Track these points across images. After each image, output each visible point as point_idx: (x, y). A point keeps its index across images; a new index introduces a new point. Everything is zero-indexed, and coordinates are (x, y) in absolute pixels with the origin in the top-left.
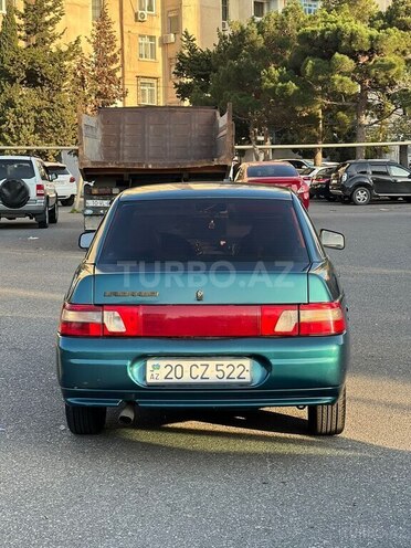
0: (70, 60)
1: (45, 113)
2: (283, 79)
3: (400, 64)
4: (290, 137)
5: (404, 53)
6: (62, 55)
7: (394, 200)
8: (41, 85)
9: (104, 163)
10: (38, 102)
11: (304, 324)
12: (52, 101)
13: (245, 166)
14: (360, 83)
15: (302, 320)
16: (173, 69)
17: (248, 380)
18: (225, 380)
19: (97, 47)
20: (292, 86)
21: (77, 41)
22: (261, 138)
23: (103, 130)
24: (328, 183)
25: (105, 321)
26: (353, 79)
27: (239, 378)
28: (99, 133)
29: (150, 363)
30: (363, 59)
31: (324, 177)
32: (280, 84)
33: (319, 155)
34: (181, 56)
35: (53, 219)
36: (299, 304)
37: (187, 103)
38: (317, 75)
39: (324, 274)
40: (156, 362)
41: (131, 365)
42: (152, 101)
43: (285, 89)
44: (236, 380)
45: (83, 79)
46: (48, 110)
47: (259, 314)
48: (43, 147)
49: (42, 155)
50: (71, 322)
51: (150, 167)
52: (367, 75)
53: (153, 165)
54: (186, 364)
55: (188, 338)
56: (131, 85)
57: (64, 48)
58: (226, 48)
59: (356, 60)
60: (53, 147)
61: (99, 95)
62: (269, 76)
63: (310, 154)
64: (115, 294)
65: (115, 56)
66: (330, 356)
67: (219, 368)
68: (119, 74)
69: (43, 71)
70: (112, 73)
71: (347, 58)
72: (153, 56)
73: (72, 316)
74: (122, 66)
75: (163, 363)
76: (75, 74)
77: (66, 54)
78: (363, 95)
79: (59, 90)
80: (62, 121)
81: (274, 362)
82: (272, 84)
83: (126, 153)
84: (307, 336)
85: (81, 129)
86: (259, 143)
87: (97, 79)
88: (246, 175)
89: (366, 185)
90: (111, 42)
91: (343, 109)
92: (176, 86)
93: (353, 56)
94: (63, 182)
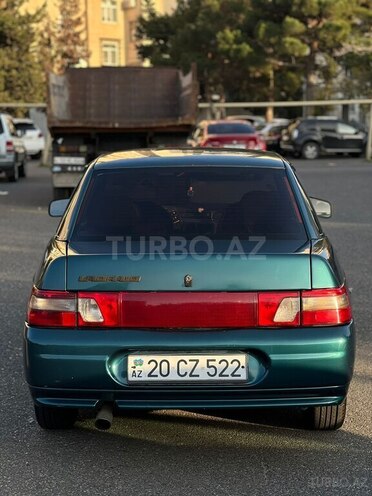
0: (38, 21)
1: (14, 72)
2: (237, 41)
3: (346, 28)
4: (242, 96)
5: (350, 18)
6: (29, 19)
7: (340, 156)
8: (11, 46)
9: (71, 122)
10: (7, 62)
11: (307, 313)
12: (20, 61)
13: (204, 124)
14: (310, 45)
15: (304, 309)
16: (134, 32)
17: (244, 377)
18: (217, 378)
19: (63, 10)
20: (246, 48)
21: (44, 6)
22: (216, 97)
23: (69, 89)
24: (280, 140)
25: (80, 311)
26: (303, 41)
27: (233, 375)
28: (66, 92)
29: (132, 359)
30: (312, 24)
31: (275, 134)
32: (235, 46)
33: (270, 113)
34: (141, 20)
35: (22, 173)
36: (301, 291)
37: (147, 63)
38: (269, 37)
39: (325, 253)
40: (138, 358)
41: (110, 362)
42: (114, 61)
43: (238, 51)
44: (230, 378)
45: (49, 40)
46: (17, 69)
47: (256, 301)
48: (13, 105)
49: (11, 111)
50: (41, 311)
51: (117, 125)
52: (316, 37)
53: (120, 123)
54: (173, 359)
55: (176, 330)
56: (94, 47)
57: (32, 12)
58: (183, 12)
59: (306, 23)
60: (21, 105)
61: (65, 55)
62: (224, 39)
63: (261, 112)
64: (92, 279)
65: (79, 19)
66: (336, 351)
67: (211, 363)
68: (83, 36)
69: (12, 33)
70: (77, 35)
71: (297, 22)
72: (115, 19)
73: (41, 304)
74: (86, 28)
75: (146, 358)
76: (42, 35)
77: (34, 17)
78: (311, 57)
79: (27, 51)
80: (30, 80)
81: (274, 357)
82: (227, 47)
83: (92, 111)
84: (311, 327)
85: (48, 87)
86: (215, 101)
87: (62, 41)
88: (205, 132)
89: (315, 142)
90: (76, 6)
91: (293, 69)
92: (137, 48)
93: (303, 20)
94: (31, 138)
